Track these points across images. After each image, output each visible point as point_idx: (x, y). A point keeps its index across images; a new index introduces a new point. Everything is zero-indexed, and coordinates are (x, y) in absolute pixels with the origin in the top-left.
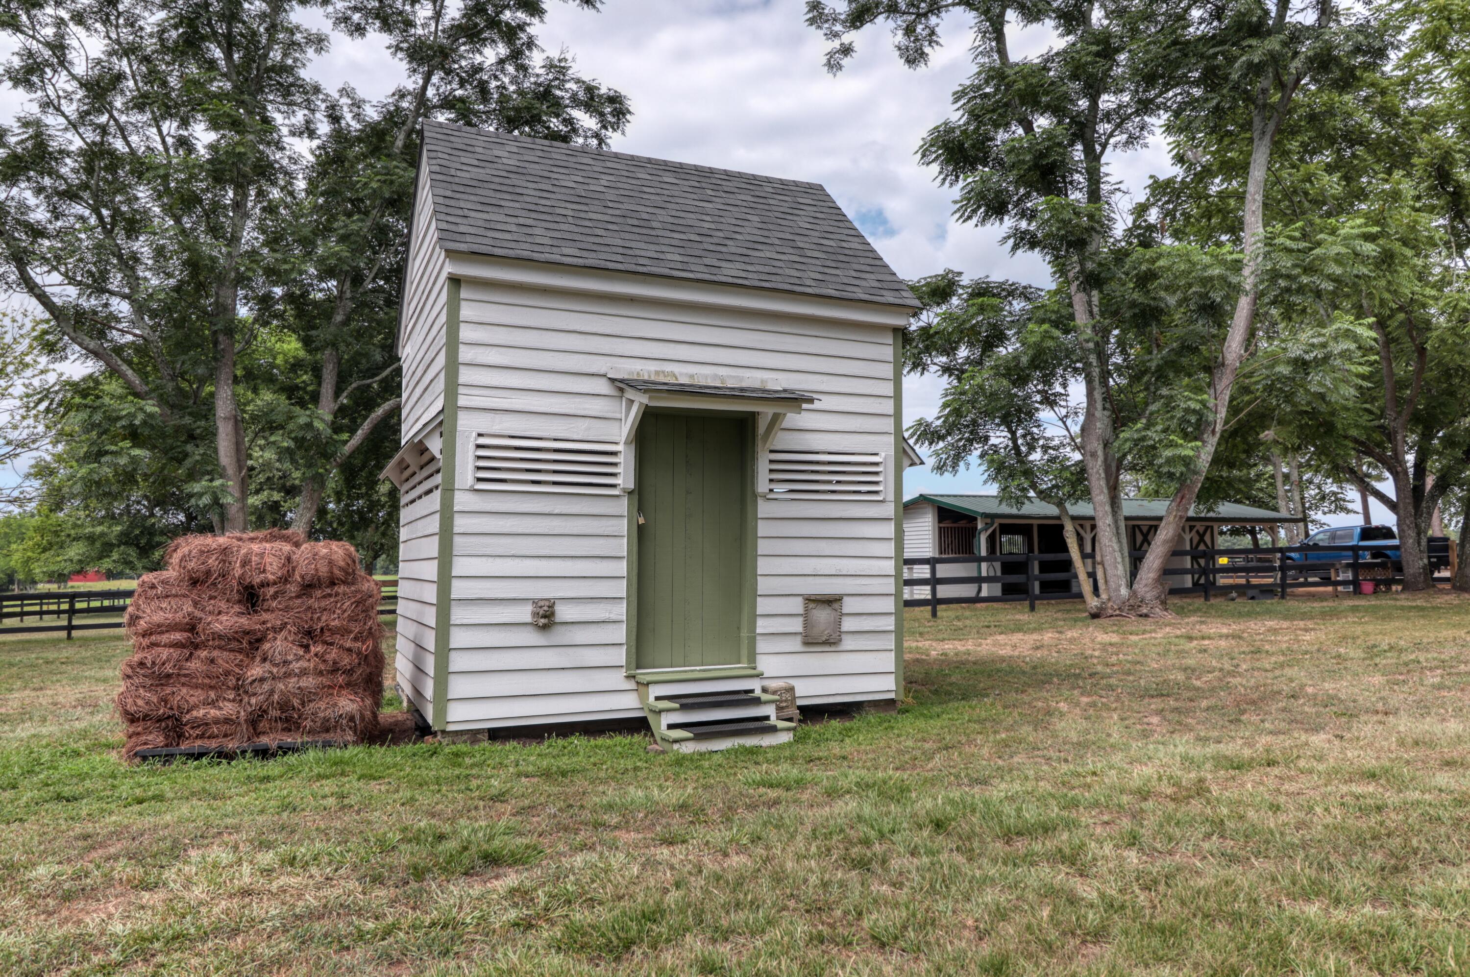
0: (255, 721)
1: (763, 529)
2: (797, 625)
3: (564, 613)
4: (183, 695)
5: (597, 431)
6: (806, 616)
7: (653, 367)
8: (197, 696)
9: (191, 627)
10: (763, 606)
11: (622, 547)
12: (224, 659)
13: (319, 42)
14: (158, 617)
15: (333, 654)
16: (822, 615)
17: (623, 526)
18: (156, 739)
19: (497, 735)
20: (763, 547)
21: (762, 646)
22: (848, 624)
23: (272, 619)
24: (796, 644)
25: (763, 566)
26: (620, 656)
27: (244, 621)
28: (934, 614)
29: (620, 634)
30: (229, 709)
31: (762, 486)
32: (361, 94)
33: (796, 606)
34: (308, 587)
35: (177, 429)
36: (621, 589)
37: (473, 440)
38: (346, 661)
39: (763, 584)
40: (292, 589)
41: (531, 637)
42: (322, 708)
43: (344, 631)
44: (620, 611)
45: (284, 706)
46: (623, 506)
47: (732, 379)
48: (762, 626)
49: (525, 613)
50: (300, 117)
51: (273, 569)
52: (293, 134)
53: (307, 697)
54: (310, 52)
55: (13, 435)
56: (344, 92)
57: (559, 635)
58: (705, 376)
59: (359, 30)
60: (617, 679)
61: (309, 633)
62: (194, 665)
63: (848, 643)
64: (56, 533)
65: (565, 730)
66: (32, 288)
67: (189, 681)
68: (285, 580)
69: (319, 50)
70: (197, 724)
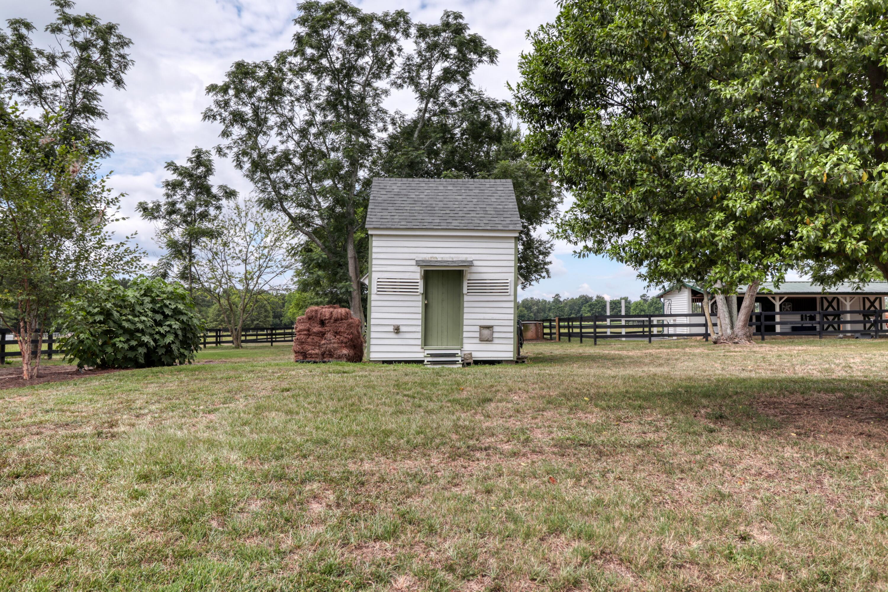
0: (323, 354)
1: (466, 304)
2: (477, 335)
3: (402, 329)
4: (307, 347)
5: (412, 276)
6: (480, 332)
7: (430, 256)
8: (310, 348)
9: (308, 330)
10: (465, 328)
11: (420, 310)
12: (316, 339)
13: (386, 92)
14: (301, 328)
15: (342, 338)
16: (486, 332)
17: (420, 304)
18: (301, 358)
19: (384, 362)
20: (466, 310)
21: (465, 341)
22: (495, 335)
23: (327, 329)
24: (477, 341)
25: (466, 316)
26: (419, 342)
27: (320, 329)
28: (650, 341)
29: (419, 335)
30: (317, 351)
31: (465, 291)
32: (404, 112)
33: (477, 329)
34: (336, 320)
35: (335, 262)
36: (419, 322)
37: (376, 280)
38: (345, 340)
39: (465, 322)
40: (332, 321)
41: (393, 335)
42: (338, 352)
43: (345, 332)
44: (419, 329)
45: (330, 351)
46: (420, 298)
47: (455, 258)
48: (465, 335)
49: (391, 329)
50: (380, 125)
51: (328, 315)
52: (379, 131)
53: (335, 349)
54: (383, 96)
55: (284, 264)
56: (396, 113)
57: (401, 335)
58: (447, 257)
59: (401, 86)
60: (419, 349)
61: (336, 333)
62: (309, 340)
63: (496, 341)
64: (304, 301)
65: (400, 362)
66: (285, 210)
67: (308, 343)
68: (330, 318)
69: (387, 96)
70: (311, 354)
